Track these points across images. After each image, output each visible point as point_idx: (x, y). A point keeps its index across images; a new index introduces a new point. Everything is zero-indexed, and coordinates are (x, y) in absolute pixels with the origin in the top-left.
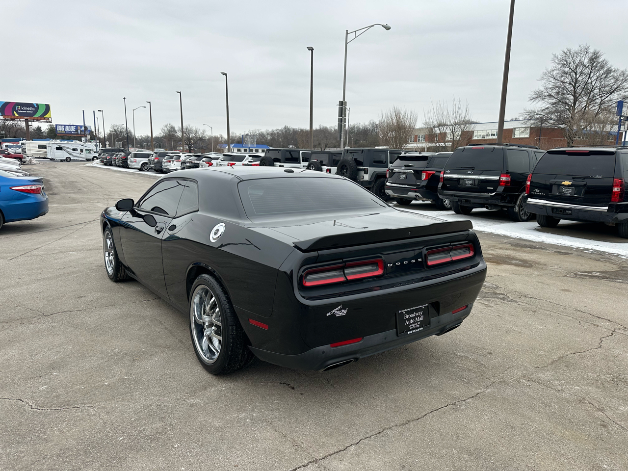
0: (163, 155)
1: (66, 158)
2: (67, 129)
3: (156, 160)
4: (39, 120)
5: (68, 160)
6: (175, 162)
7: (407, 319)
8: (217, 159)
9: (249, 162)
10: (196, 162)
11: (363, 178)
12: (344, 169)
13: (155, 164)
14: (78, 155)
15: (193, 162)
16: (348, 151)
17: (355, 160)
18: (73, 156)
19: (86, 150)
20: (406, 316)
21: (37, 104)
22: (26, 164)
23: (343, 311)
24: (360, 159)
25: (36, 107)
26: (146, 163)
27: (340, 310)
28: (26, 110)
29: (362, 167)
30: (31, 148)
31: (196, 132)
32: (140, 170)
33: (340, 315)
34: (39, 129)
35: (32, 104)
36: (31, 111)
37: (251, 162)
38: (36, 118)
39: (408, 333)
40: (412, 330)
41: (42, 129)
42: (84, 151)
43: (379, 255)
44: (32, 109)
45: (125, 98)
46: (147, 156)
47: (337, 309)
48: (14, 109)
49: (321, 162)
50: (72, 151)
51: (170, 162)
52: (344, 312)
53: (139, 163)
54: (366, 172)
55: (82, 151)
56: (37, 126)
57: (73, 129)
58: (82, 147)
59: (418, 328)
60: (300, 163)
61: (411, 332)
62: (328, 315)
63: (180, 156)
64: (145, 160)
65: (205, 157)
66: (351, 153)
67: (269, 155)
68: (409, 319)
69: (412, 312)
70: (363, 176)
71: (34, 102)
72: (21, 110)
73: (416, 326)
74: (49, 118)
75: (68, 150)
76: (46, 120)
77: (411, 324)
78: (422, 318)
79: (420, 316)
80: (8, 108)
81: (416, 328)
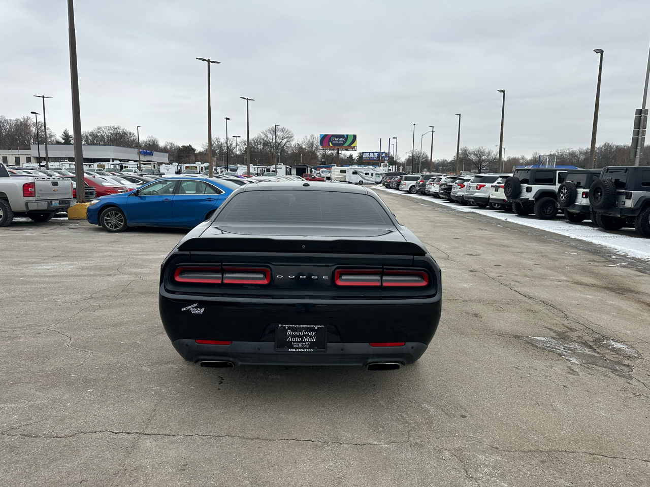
0: (427, 178)
1: (360, 181)
2: (371, 156)
3: (421, 183)
4: (347, 148)
5: (361, 183)
6: (435, 185)
7: (290, 335)
8: (468, 180)
9: (498, 183)
10: (451, 184)
11: (624, 204)
12: (598, 193)
13: (420, 186)
14: (369, 179)
15: (448, 184)
16: (608, 170)
17: (617, 180)
18: (365, 179)
19: (376, 174)
20: (289, 332)
21: (347, 135)
23: (199, 309)
24: (623, 180)
25: (345, 137)
26: (414, 186)
27: (196, 307)
28: (339, 141)
29: (623, 190)
30: (335, 173)
31: (489, 154)
32: (409, 192)
33: (197, 312)
34: (351, 156)
36: (342, 141)
37: (500, 183)
38: (345, 147)
39: (289, 350)
40: (296, 348)
41: (353, 156)
42: (374, 175)
43: (268, 264)
44: (343, 139)
45: (414, 125)
46: (416, 179)
47: (193, 306)
48: (330, 141)
49: (579, 183)
50: (364, 175)
51: (431, 184)
52: (201, 311)
53: (409, 185)
54: (629, 196)
55: (372, 175)
56: (349, 154)
57: (376, 156)
58: (373, 172)
59: (306, 348)
60: (555, 185)
61: (294, 350)
62: (183, 310)
63: (441, 179)
64: (413, 183)
65: (458, 179)
66: (612, 172)
67: (517, 176)
68: (293, 336)
69: (300, 330)
70: (624, 202)
71: (345, 134)
72: (335, 141)
73: (303, 345)
74: (354, 147)
75: (362, 174)
76: (354, 149)
77: (295, 342)
78: (314, 339)
79: (310, 337)
80: (326, 140)
81: (303, 348)
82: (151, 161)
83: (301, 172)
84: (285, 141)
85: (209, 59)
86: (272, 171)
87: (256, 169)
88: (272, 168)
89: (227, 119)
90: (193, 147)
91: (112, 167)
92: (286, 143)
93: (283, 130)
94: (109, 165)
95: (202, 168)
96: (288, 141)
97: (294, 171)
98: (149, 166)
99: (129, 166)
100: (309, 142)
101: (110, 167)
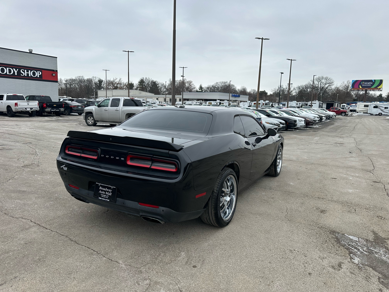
1: (379, 113)
4: (373, 90)
5: (380, 114)
7: (100, 190)
14: (387, 111)
18: (384, 112)
20: (101, 188)
21: (375, 80)
22: (348, 116)
25: (373, 82)
27: (65, 167)
28: (367, 84)
30: (360, 107)
34: (381, 95)
35: (372, 80)
36: (370, 84)
39: (99, 198)
40: (102, 198)
41: (382, 95)
44: (371, 83)
48: (360, 84)
50: (384, 109)
52: (66, 169)
56: (378, 94)
59: (107, 199)
62: (61, 167)
68: (102, 191)
69: (105, 187)
71: (373, 79)
72: (364, 84)
73: (106, 196)
74: (380, 88)
75: (381, 108)
76: (379, 90)
77: (102, 194)
78: (110, 194)
79: (109, 193)
80: (356, 84)
81: (105, 198)
82: (237, 100)
83: (329, 107)
84: (327, 85)
85: (263, 38)
86: (309, 105)
87: (298, 104)
88: (309, 103)
89: (282, 73)
90: (266, 92)
91: (216, 104)
92: (327, 87)
93: (326, 79)
94: (214, 102)
95: (263, 104)
96: (329, 86)
97: (325, 106)
98: (235, 103)
99: (224, 103)
100: (345, 86)
101: (214, 104)
